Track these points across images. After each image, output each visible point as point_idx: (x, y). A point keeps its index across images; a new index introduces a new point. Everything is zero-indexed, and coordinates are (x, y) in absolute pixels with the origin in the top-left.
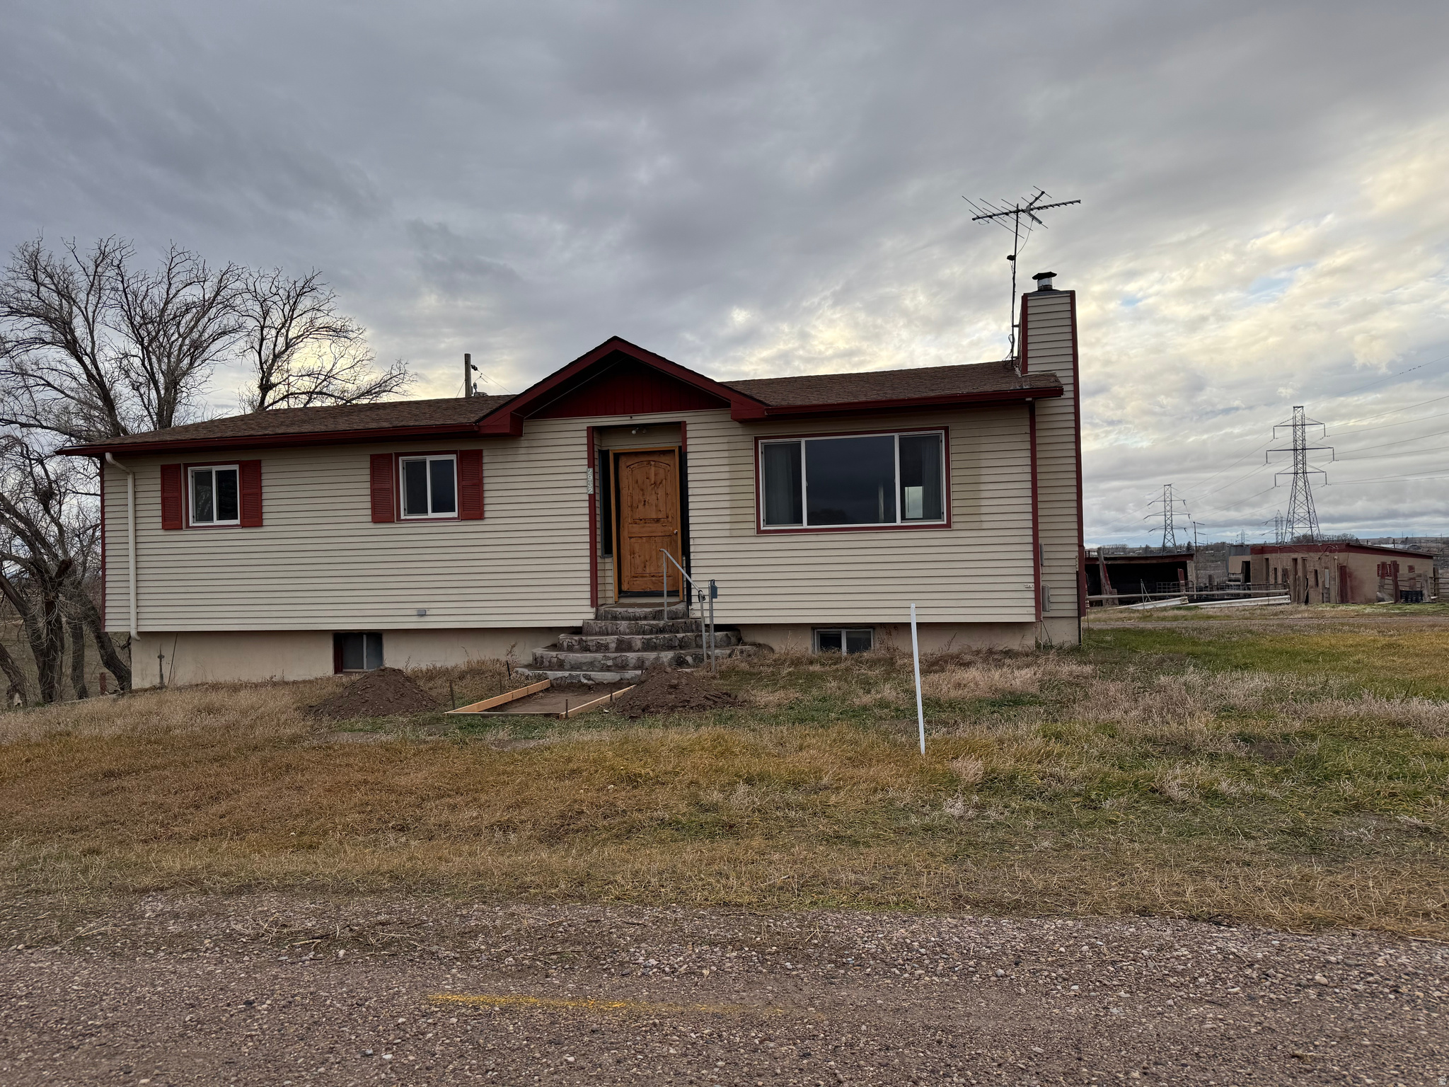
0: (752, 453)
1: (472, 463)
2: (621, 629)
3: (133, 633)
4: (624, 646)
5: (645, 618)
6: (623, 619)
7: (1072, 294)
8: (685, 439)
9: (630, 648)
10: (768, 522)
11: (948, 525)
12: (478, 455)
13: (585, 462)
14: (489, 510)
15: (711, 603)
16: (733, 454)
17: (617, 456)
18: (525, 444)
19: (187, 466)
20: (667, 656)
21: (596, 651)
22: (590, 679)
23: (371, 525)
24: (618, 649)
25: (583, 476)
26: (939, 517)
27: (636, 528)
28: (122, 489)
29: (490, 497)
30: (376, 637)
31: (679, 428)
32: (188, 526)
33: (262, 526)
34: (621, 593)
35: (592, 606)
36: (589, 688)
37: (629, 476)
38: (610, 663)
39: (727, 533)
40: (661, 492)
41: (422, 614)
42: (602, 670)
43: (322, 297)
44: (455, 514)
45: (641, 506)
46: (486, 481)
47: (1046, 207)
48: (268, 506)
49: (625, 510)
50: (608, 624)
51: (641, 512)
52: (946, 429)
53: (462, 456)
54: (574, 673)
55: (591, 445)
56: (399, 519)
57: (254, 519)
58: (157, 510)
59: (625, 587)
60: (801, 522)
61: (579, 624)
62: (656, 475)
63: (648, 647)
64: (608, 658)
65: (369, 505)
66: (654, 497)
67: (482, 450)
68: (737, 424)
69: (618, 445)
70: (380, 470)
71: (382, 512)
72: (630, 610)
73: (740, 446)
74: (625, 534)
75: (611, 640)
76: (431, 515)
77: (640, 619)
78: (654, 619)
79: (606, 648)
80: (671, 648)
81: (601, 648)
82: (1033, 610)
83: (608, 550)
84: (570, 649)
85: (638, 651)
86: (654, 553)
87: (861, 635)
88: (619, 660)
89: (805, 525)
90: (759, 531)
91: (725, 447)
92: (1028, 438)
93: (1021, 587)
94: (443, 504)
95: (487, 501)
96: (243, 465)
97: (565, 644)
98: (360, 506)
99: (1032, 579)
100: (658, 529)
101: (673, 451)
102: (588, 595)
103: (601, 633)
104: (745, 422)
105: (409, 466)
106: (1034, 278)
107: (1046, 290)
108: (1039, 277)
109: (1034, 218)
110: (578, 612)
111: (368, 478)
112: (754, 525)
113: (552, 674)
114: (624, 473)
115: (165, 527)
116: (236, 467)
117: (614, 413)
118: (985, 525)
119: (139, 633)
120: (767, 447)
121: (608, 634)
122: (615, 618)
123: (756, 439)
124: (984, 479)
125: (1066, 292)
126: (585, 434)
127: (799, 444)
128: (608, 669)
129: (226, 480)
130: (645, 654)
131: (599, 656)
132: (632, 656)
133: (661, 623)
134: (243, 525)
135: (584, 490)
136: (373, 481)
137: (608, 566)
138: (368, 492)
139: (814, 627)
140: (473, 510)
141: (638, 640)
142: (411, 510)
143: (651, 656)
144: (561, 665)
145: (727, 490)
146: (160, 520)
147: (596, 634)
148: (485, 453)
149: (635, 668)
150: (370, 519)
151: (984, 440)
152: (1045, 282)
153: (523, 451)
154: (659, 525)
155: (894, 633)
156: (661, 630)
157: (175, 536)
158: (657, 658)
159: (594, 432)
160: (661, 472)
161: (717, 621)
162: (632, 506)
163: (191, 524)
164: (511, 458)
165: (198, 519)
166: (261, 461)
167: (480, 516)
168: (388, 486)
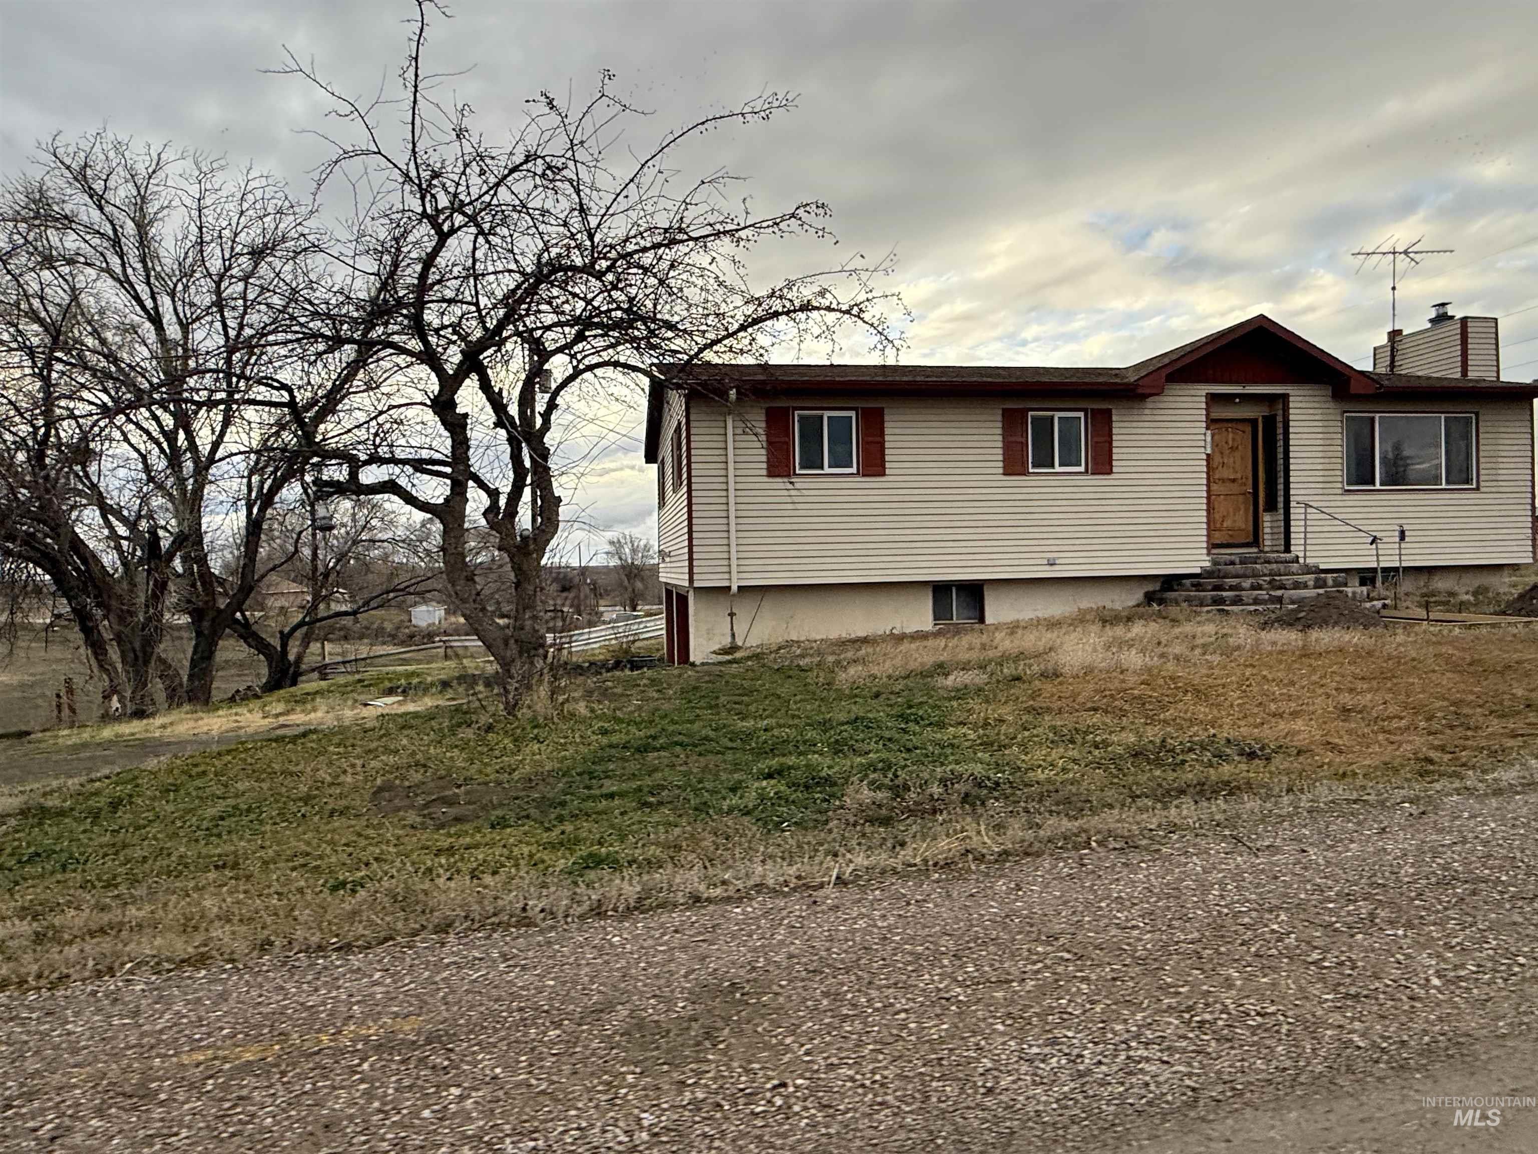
0: (1339, 424)
1: (1101, 422)
3: (734, 588)
8: (1288, 409)
10: (1349, 483)
11: (1477, 489)
12: (1109, 412)
13: (1204, 425)
14: (1117, 466)
16: (1326, 423)
19: (793, 409)
23: (1003, 477)
25: (1203, 438)
26: (1471, 482)
29: (1117, 454)
30: (977, 588)
31: (1285, 397)
32: (795, 474)
33: (884, 474)
35: (1208, 554)
39: (1320, 492)
40: (1237, 454)
41: (1051, 563)
44: (1082, 469)
45: (1220, 468)
46: (1114, 438)
47: (1422, 253)
48: (892, 455)
51: (1219, 473)
52: (1477, 414)
53: (1090, 414)
55: (1207, 409)
56: (1027, 472)
57: (875, 467)
58: (761, 455)
60: (1373, 484)
61: (1198, 571)
62: (1233, 440)
65: (1002, 457)
66: (1232, 460)
67: (1111, 410)
70: (1014, 423)
71: (1013, 465)
73: (1333, 418)
76: (1058, 469)
80: (1316, 587)
82: (1531, 554)
86: (1231, 510)
89: (1378, 486)
90: (1343, 490)
91: (1319, 418)
93: (1524, 537)
94: (1070, 459)
95: (1116, 457)
98: (990, 457)
99: (1530, 530)
100: (1235, 488)
102: (1205, 545)
103: (1236, 577)
105: (1036, 420)
107: (1448, 316)
108: (1433, 306)
109: (1412, 259)
110: (1196, 560)
111: (1000, 431)
112: (1339, 485)
115: (770, 475)
116: (851, 414)
117: (1229, 381)
118: (1499, 490)
119: (740, 587)
120: (1349, 420)
121: (1243, 577)
123: (1343, 413)
124: (1501, 454)
125: (1484, 318)
126: (1204, 399)
127: (1373, 419)
129: (839, 427)
130: (1303, 591)
134: (861, 474)
135: (1203, 450)
136: (1004, 434)
138: (1000, 445)
140: (1103, 464)
142: (1038, 464)
145: (1320, 454)
146: (765, 465)
147: (1233, 577)
148: (1114, 412)
150: (1001, 471)
151: (1500, 424)
152: (1443, 310)
153: (1147, 412)
154: (1236, 484)
157: (779, 483)
159: (1213, 399)
160: (1239, 437)
162: (1213, 467)
163: (798, 472)
164: (1136, 418)
165: (802, 467)
166: (883, 409)
167: (1110, 472)
168: (1020, 439)
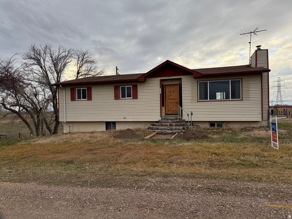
0: (197, 84)
1: (135, 88)
2: (169, 122)
3: (65, 122)
4: (171, 125)
5: (174, 119)
6: (169, 119)
7: (267, 50)
8: (181, 82)
9: (172, 126)
10: (200, 99)
11: (242, 100)
12: (137, 86)
13: (159, 87)
14: (139, 97)
15: (191, 116)
16: (192, 85)
17: (165, 85)
18: (146, 83)
19: (76, 88)
20: (181, 127)
21: (165, 126)
22: (166, 132)
23: (114, 100)
24: (170, 126)
25: (159, 90)
26: (240, 98)
27: (169, 101)
28: (62, 93)
29: (139, 94)
30: (114, 123)
31: (180, 79)
32: (76, 100)
33: (91, 100)
34: (166, 114)
35: (161, 117)
36: (166, 134)
37: (167, 90)
38: (169, 129)
39: (191, 102)
40: (175, 93)
41: (125, 118)
42: (167, 130)
43: (89, 55)
44: (132, 98)
45: (170, 96)
46: (138, 91)
47: (258, 32)
48: (93, 96)
49: (167, 97)
50: (167, 121)
51: (170, 97)
52: (242, 79)
53: (133, 86)
54: (162, 131)
55: (160, 83)
56: (120, 99)
57: (90, 99)
58: (70, 97)
59: (167, 113)
60: (208, 99)
61: (158, 121)
62: (173, 89)
63: (176, 125)
64: (169, 128)
65: (114, 96)
66: (173, 94)
67: (137, 85)
68: (193, 78)
69: (165, 83)
70: (116, 89)
71: (117, 97)
72: (171, 118)
73: (194, 83)
74: (167, 102)
75: (168, 124)
76: (126, 98)
77: (173, 120)
78: (176, 120)
79: (167, 126)
80: (181, 126)
81: (166, 125)
82: (261, 118)
83: (163, 105)
84: (158, 126)
85: (174, 126)
86: (173, 106)
87: (220, 124)
88: (171, 128)
89: (209, 100)
90: (198, 101)
91: (190, 83)
92: (260, 81)
93: (259, 113)
94: (129, 96)
95: (138, 95)
96: (87, 88)
97: (157, 125)
98: (112, 96)
99: (261, 112)
100: (174, 101)
101: (178, 84)
102: (160, 115)
103: (165, 123)
104: (195, 78)
105: (122, 88)
106: (256, 47)
107: (259, 49)
108: (258, 47)
109: (255, 34)
110: (157, 118)
111: (114, 90)
112: (197, 100)
113: (157, 131)
114: (167, 89)
116: (86, 88)
117: (166, 76)
118: (250, 100)
119: (66, 122)
120: (200, 83)
121: (166, 123)
122: (167, 119)
123: (198, 81)
124: (250, 90)
125: (266, 49)
126: (159, 81)
127: (207, 82)
128: (169, 130)
129: (84, 91)
130: (177, 127)
131: (167, 127)
132: (174, 127)
133: (178, 120)
134: (88, 100)
135: (159, 93)
136: (115, 91)
137: (163, 109)
138: (114, 93)
139: (209, 122)
140: (135, 97)
141: (174, 124)
142: (122, 97)
143: (178, 127)
144: (158, 129)
145: (191, 92)
146: (70, 99)
147: (164, 123)
148: (138, 85)
149: (175, 130)
150: (114, 99)
151: (250, 81)
152: (259, 48)
153: (146, 85)
154: (174, 100)
155: (228, 123)
156: (178, 122)
157: (73, 102)
158: (179, 128)
159: (162, 81)
160: (175, 89)
161: (192, 120)
162: (168, 96)
163: (77, 100)
164: (143, 86)
165: (78, 99)
166: (91, 87)
167: (137, 98)
168: (118, 92)
